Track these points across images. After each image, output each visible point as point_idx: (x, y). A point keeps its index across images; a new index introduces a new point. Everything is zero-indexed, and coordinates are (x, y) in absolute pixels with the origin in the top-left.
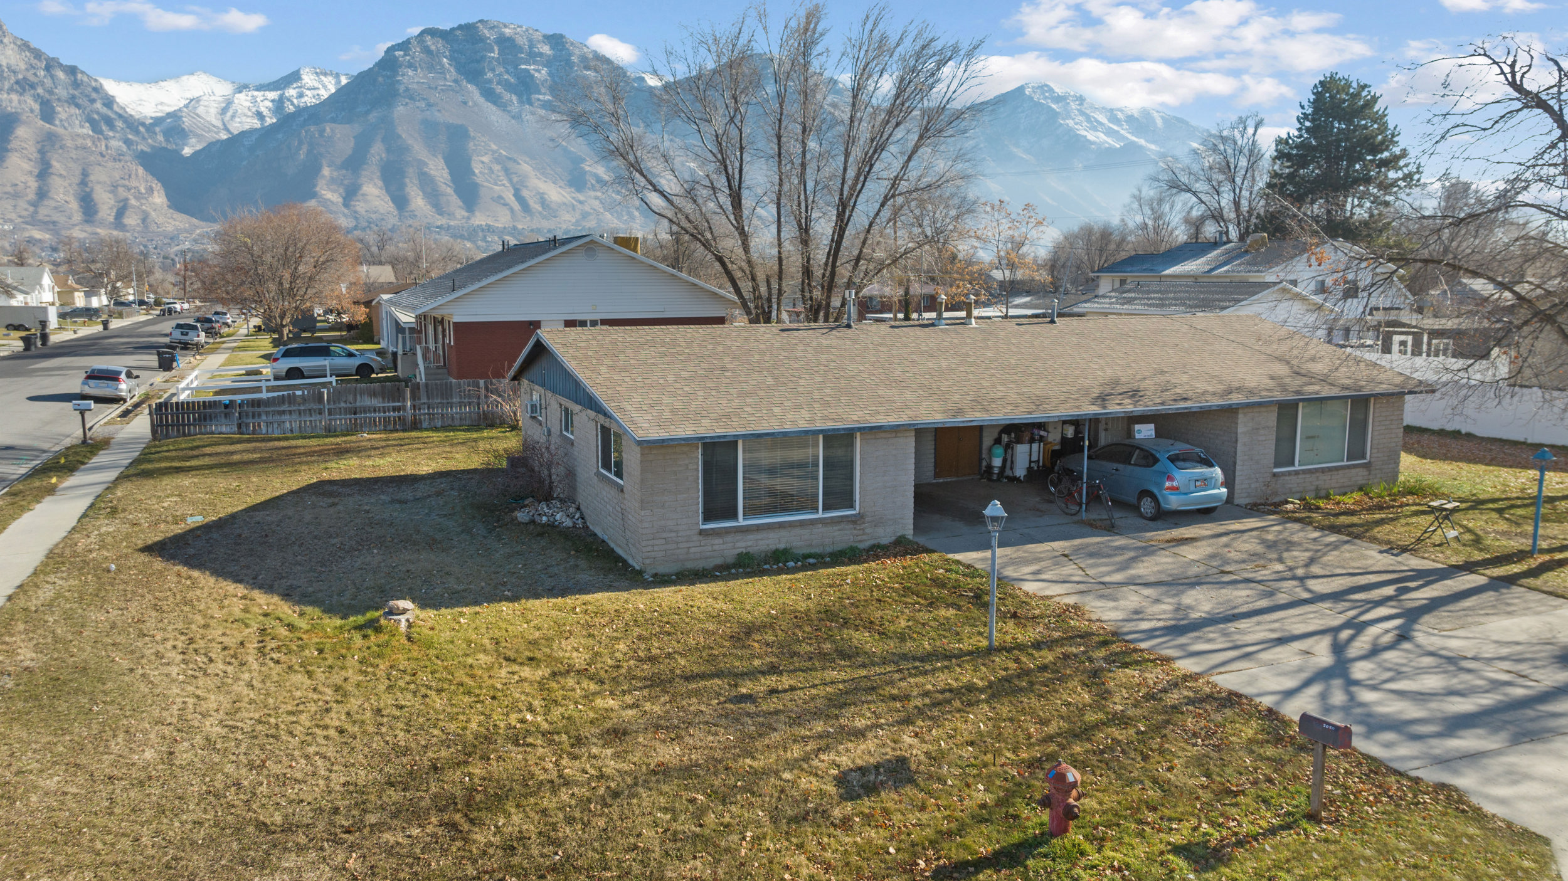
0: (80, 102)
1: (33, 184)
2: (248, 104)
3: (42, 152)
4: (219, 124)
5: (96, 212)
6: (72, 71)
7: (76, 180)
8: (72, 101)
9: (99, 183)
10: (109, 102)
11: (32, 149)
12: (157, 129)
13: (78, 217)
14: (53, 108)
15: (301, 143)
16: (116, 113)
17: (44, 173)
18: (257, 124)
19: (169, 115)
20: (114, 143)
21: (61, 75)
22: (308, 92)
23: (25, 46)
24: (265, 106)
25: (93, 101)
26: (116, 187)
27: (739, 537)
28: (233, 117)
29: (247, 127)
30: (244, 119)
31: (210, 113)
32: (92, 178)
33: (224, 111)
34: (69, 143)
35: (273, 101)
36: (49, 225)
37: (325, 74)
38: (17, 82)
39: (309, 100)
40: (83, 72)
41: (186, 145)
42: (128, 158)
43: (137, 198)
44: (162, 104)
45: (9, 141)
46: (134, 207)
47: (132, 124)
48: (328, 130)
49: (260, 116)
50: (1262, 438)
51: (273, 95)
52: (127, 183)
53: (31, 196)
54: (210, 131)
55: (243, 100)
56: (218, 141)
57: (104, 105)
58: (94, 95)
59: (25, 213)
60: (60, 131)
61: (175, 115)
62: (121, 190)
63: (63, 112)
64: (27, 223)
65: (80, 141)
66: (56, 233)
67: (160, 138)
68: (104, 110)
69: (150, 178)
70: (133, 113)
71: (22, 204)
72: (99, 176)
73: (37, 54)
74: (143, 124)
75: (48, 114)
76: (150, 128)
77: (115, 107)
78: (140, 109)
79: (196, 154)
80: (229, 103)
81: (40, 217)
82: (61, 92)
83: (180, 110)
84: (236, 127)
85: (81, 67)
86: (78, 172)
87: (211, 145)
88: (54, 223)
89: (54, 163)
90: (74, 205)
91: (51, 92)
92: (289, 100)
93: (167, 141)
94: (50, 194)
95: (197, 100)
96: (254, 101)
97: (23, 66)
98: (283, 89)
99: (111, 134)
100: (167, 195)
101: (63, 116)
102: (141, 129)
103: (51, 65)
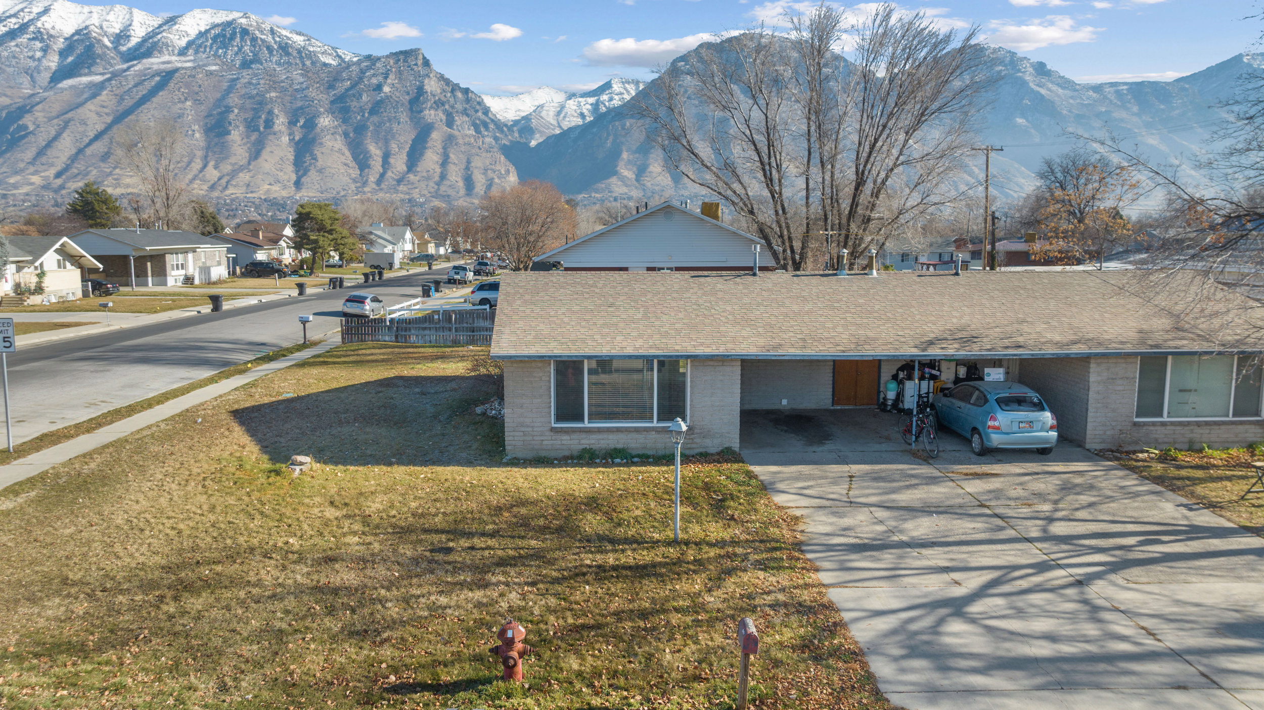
0: (469, 112)
1: (438, 170)
2: (575, 107)
3: (444, 148)
4: (555, 123)
5: (474, 188)
6: (466, 91)
7: (463, 166)
8: (465, 112)
9: (476, 168)
10: (486, 111)
11: (439, 146)
12: (515, 129)
13: (462, 192)
14: (453, 117)
15: (608, 135)
16: (490, 118)
17: (445, 162)
18: (579, 121)
19: (523, 118)
20: (488, 140)
21: (459, 95)
22: (616, 97)
23: (441, 78)
24: (586, 109)
25: (477, 111)
26: (486, 170)
27: (583, 435)
28: (565, 117)
29: (573, 124)
30: (572, 119)
31: (549, 115)
32: (473, 164)
33: (559, 113)
34: (461, 141)
35: (591, 104)
36: (446, 198)
37: (629, 83)
38: (435, 102)
39: (616, 102)
40: (472, 92)
41: (532, 139)
42: (495, 150)
43: (499, 178)
44: (519, 110)
45: (426, 142)
46: (497, 184)
47: (500, 126)
48: (628, 124)
49: (582, 115)
50: (1120, 388)
51: (592, 100)
52: (493, 167)
53: (437, 178)
54: (549, 128)
55: (571, 105)
56: (554, 135)
57: (484, 113)
58: (478, 107)
59: (432, 190)
60: (456, 133)
61: (527, 118)
62: (489, 172)
63: (459, 120)
64: (433, 197)
65: (467, 139)
66: (449, 203)
67: (516, 135)
68: (483, 117)
69: (508, 163)
70: (501, 118)
71: (432, 184)
72: (478, 163)
73: (447, 82)
74: (506, 125)
75: (450, 123)
76: (510, 128)
77: (490, 115)
78: (505, 115)
79: (539, 145)
80: (562, 107)
81: (441, 192)
82: (459, 106)
83: (530, 114)
84: (566, 125)
85: (472, 89)
86: (464, 161)
87: (549, 138)
88: (448, 196)
89: (451, 155)
90: (461, 184)
91: (453, 107)
92: (603, 103)
93: (521, 136)
94: (448, 177)
95: (541, 106)
96: (579, 105)
97: (439, 91)
98: (599, 95)
99: (486, 133)
100: (518, 175)
101: (459, 123)
102: (505, 129)
103: (455, 88)
